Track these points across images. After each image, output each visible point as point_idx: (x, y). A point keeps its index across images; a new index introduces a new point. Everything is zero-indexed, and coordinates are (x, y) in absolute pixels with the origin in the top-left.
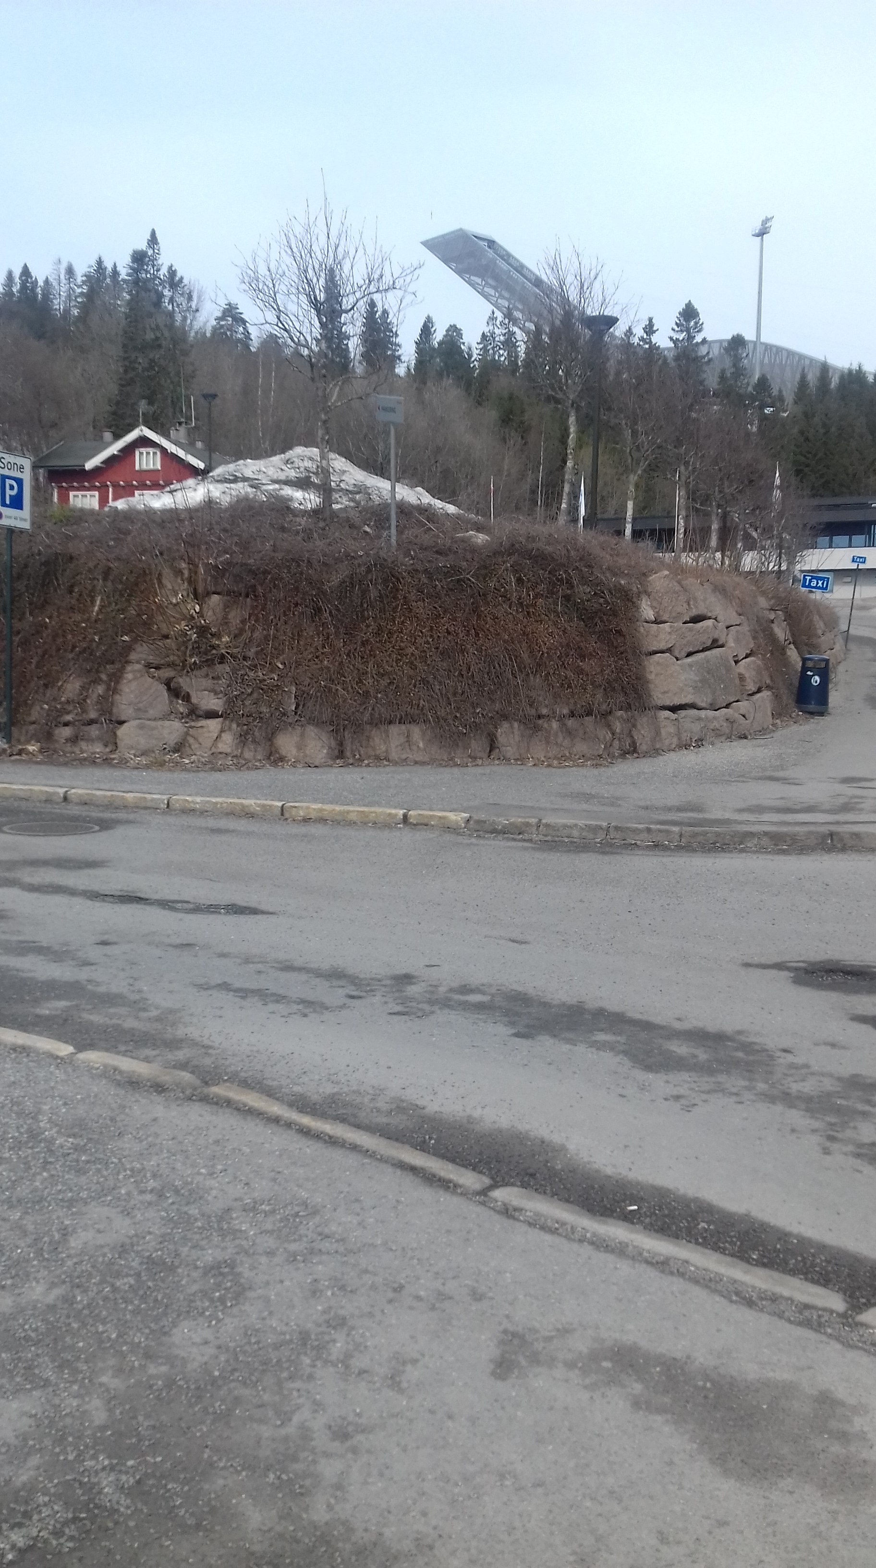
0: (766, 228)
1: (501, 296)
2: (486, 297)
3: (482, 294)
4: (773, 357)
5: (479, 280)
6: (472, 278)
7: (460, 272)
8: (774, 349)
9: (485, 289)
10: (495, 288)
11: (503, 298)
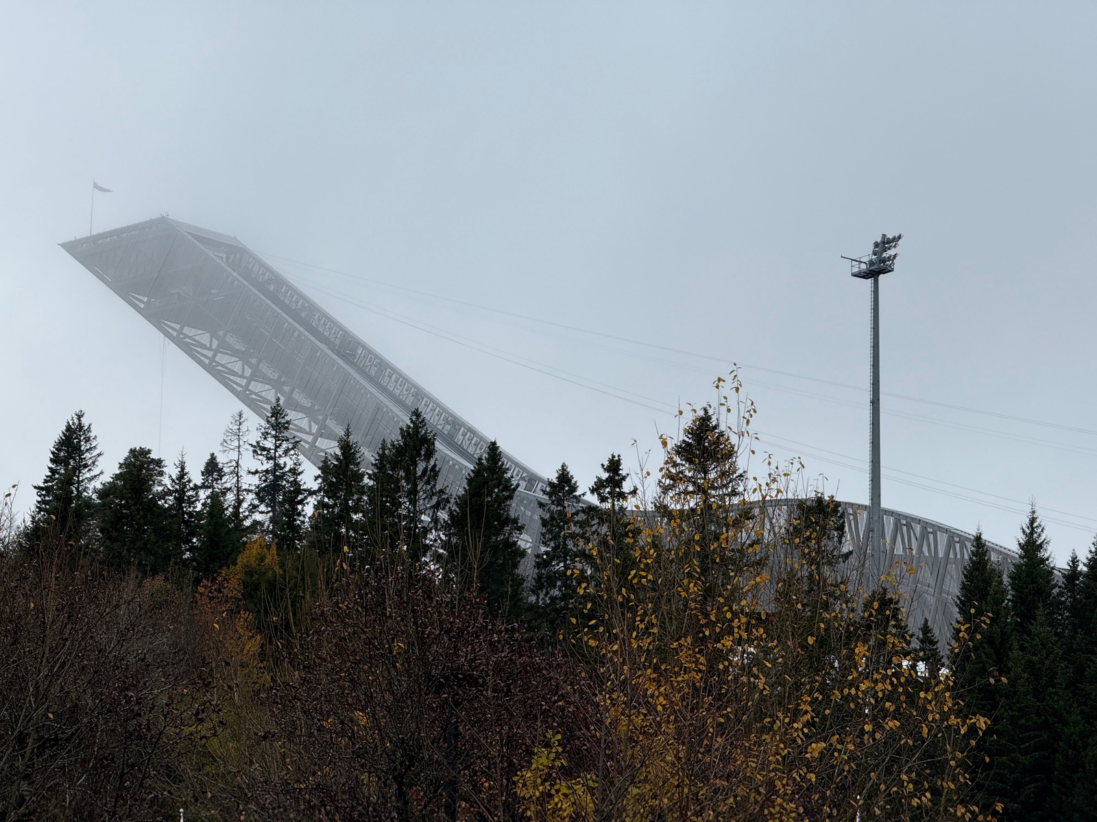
0: (884, 261)
1: (257, 376)
2: (221, 375)
3: (212, 369)
4: (915, 545)
5: (205, 338)
6: (186, 330)
7: (155, 317)
8: (918, 528)
9: (220, 358)
10: (243, 356)
11: (265, 380)
